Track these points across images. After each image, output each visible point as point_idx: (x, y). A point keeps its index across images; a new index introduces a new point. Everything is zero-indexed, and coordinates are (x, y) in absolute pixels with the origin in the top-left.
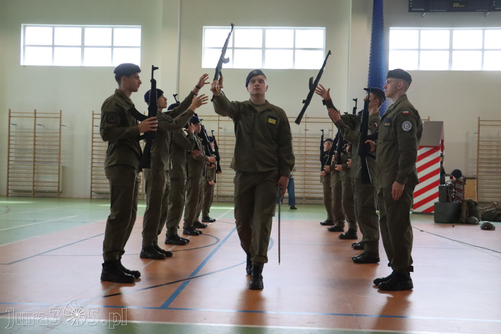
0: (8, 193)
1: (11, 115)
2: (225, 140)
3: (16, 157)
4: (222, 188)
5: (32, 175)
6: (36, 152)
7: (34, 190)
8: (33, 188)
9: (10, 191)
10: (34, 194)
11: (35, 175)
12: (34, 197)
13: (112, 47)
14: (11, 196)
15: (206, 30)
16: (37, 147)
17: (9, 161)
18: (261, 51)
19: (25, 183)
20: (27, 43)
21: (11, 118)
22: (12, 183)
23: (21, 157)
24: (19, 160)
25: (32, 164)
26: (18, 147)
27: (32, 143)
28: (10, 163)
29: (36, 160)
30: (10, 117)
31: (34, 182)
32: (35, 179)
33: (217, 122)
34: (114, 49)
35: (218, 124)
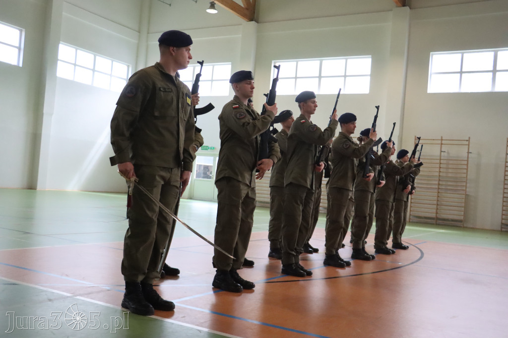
2: (448, 164)
4: (442, 211)
13: (345, 76)
15: (434, 56)
33: (440, 145)
34: (347, 78)
35: (440, 148)
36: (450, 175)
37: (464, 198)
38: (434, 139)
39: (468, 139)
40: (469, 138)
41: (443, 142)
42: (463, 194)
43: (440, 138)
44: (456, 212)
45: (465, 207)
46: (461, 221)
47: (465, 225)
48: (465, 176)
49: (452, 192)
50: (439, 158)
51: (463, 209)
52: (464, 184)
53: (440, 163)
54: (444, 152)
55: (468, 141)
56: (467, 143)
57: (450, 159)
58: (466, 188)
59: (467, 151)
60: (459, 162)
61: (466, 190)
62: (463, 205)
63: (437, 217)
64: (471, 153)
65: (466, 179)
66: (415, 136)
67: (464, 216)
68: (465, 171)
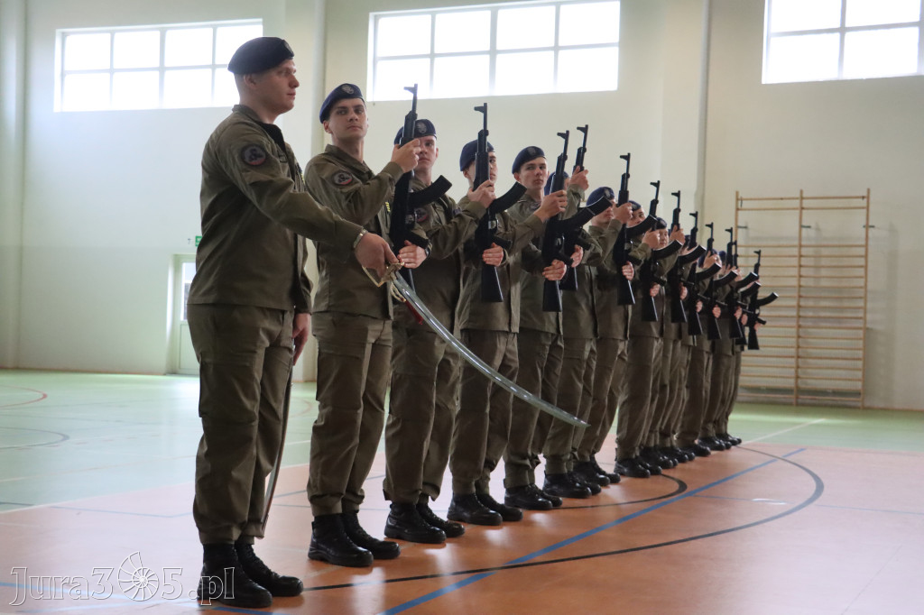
2: (818, 257)
4: (810, 371)
13: (556, 48)
20: (379, 54)
33: (798, 212)
34: (561, 53)
35: (797, 218)
36: (824, 283)
37: (862, 336)
38: (783, 196)
39: (865, 194)
40: (869, 190)
42: (860, 328)
43: (798, 195)
44: (842, 374)
45: (865, 359)
46: (857, 394)
47: (867, 404)
48: (862, 284)
49: (835, 325)
50: (796, 243)
51: (861, 362)
52: (861, 304)
53: (801, 256)
54: (809, 227)
55: (867, 197)
56: (863, 202)
57: (825, 243)
58: (865, 313)
59: (864, 223)
60: (844, 251)
61: (864, 319)
62: (860, 354)
63: (797, 386)
64: (873, 227)
65: (863, 290)
66: (737, 193)
67: (864, 381)
68: (861, 272)
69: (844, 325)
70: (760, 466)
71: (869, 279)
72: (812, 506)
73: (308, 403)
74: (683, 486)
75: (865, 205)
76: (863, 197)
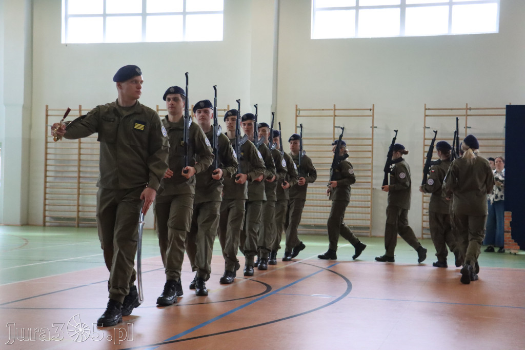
0: (44, 222)
1: (49, 114)
3: (56, 171)
5: (76, 196)
6: (81, 164)
7: (78, 217)
8: (78, 214)
9: (47, 219)
10: (78, 223)
11: (81, 196)
12: (78, 227)
13: (184, 13)
14: (50, 226)
16: (82, 157)
17: (46, 176)
18: (399, 10)
19: (67, 208)
20: (70, 13)
21: (49, 117)
22: (51, 207)
23: (63, 172)
24: (60, 175)
25: (76, 181)
26: (58, 157)
27: (76, 151)
28: (48, 179)
29: (81, 175)
30: (47, 116)
31: (79, 206)
32: (80, 202)
33: (332, 118)
34: (187, 16)
35: (333, 122)
37: (370, 193)
38: (323, 109)
39: (371, 108)
40: (373, 105)
41: (337, 113)
42: (369, 189)
43: (333, 108)
44: (359, 216)
45: (372, 207)
46: (367, 228)
47: (373, 234)
48: (371, 162)
50: (332, 137)
51: (369, 209)
52: (370, 174)
55: (372, 110)
56: (370, 113)
57: (348, 137)
58: (372, 179)
59: (371, 125)
60: (360, 142)
61: (371, 183)
62: (369, 204)
64: (376, 127)
65: (371, 165)
66: (297, 106)
67: (371, 221)
68: (369, 155)
69: (360, 187)
70: (314, 274)
71: (374, 159)
72: (346, 298)
73: (25, 239)
74: (269, 288)
75: (371, 114)
76: (370, 110)
